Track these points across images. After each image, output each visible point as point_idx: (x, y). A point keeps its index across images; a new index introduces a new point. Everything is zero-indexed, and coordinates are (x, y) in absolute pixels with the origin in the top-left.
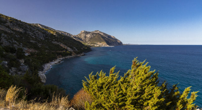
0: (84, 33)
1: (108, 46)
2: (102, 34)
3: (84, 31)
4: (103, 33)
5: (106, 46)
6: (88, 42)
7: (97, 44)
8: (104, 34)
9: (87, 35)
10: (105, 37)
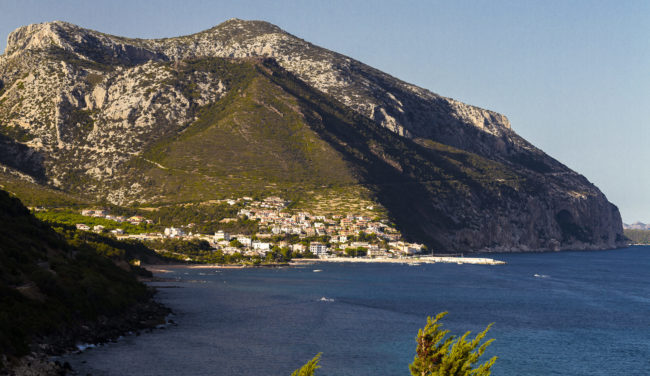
0: (55, 52)
1: (402, 253)
2: (324, 80)
3: (63, 33)
4: (337, 60)
5: (377, 257)
6: (116, 198)
7: (250, 228)
8: (352, 70)
9: (99, 93)
10: (361, 120)
